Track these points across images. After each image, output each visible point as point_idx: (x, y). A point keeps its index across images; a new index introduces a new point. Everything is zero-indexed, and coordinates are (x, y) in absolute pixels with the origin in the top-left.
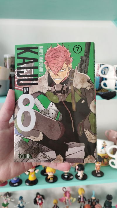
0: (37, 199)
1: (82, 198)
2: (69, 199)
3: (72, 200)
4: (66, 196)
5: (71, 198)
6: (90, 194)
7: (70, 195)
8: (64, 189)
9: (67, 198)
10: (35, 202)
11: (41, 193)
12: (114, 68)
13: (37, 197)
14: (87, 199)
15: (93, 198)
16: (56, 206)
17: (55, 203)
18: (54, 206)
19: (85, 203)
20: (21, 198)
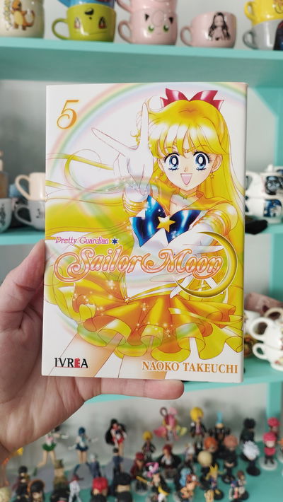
0: (113, 432)
1: (198, 426)
2: (174, 431)
3: (180, 431)
4: (167, 423)
5: (178, 428)
6: (213, 419)
7: (176, 423)
8: (164, 412)
9: (169, 427)
10: (109, 439)
11: (120, 421)
12: (262, 178)
13: (112, 427)
14: (207, 428)
15: (219, 425)
16: (148, 445)
17: (148, 439)
18: (145, 445)
19: (203, 436)
20: (82, 431)
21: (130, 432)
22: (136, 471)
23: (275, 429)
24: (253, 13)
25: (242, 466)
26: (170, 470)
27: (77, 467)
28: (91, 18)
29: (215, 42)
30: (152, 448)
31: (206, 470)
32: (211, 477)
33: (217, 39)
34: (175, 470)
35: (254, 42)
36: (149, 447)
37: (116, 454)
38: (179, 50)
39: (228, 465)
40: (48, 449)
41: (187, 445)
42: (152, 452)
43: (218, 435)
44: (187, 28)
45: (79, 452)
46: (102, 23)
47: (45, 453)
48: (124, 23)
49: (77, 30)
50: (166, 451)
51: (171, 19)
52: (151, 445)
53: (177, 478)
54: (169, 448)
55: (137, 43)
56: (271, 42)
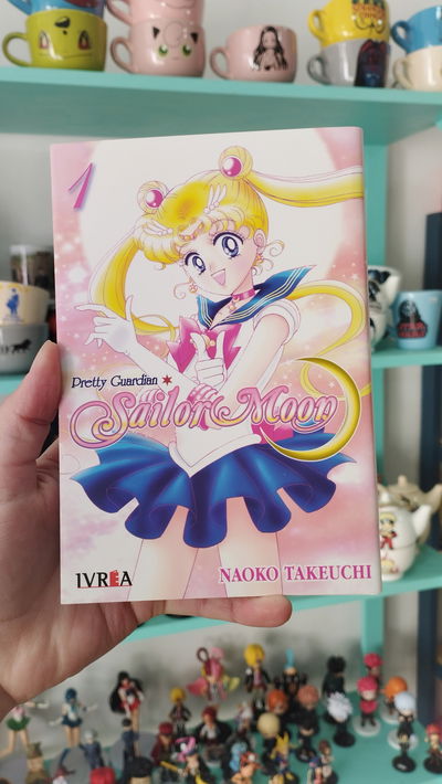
0: (122, 692)
1: (257, 673)
2: (219, 684)
3: (229, 684)
4: (208, 672)
5: (226, 679)
6: (280, 661)
7: (222, 672)
8: (203, 655)
9: (212, 679)
10: (116, 704)
11: (132, 675)
13: (120, 685)
14: (271, 675)
15: (290, 670)
16: (179, 709)
17: (178, 700)
18: (175, 710)
19: (265, 689)
20: (71, 694)
21: (149, 692)
22: (161, 752)
23: (375, 671)
24: (321, 28)
25: (327, 732)
26: (213, 747)
27: (66, 753)
28: (65, 33)
29: (263, 71)
30: (186, 715)
31: (270, 744)
32: (278, 754)
33: (268, 68)
34: (221, 746)
35: (324, 73)
36: (181, 712)
37: (127, 729)
38: (208, 84)
39: (305, 732)
40: (15, 726)
41: (240, 706)
42: (186, 719)
43: (288, 686)
44: (220, 51)
45: (67, 729)
46: (84, 41)
47: (11, 733)
48: (120, 41)
49: (44, 51)
50: (207, 718)
51: (195, 36)
52: (184, 709)
53: (225, 759)
54: (212, 712)
55: (141, 73)
56: (350, 74)
